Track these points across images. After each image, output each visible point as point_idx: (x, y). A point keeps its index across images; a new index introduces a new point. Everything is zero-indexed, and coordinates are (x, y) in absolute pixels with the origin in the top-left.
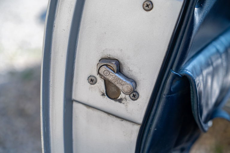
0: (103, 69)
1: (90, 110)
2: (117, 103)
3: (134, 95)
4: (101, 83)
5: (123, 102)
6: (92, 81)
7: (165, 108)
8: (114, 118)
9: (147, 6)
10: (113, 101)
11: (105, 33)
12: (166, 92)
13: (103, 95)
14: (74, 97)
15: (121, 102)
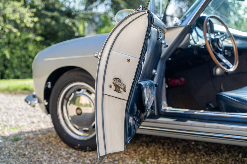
0: (115, 81)
1: (110, 97)
2: (119, 93)
3: (125, 90)
4: (113, 87)
5: (121, 93)
6: (111, 86)
7: (134, 95)
8: (118, 99)
9: (128, 61)
10: (118, 93)
11: (115, 70)
12: (134, 89)
13: (114, 91)
14: (104, 93)
15: (120, 93)
